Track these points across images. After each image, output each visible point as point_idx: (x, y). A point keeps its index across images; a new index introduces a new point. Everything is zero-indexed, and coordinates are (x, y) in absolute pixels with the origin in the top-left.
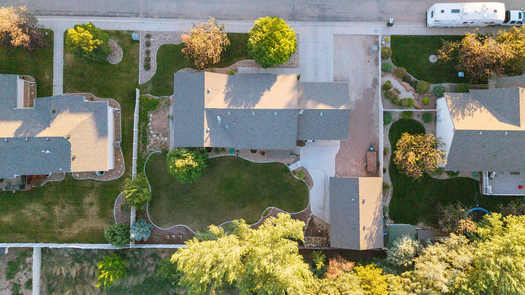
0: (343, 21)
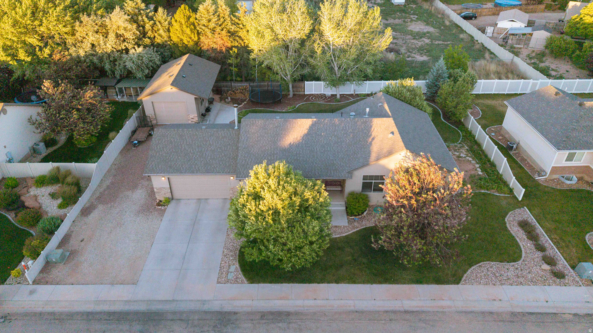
0: (100, 313)
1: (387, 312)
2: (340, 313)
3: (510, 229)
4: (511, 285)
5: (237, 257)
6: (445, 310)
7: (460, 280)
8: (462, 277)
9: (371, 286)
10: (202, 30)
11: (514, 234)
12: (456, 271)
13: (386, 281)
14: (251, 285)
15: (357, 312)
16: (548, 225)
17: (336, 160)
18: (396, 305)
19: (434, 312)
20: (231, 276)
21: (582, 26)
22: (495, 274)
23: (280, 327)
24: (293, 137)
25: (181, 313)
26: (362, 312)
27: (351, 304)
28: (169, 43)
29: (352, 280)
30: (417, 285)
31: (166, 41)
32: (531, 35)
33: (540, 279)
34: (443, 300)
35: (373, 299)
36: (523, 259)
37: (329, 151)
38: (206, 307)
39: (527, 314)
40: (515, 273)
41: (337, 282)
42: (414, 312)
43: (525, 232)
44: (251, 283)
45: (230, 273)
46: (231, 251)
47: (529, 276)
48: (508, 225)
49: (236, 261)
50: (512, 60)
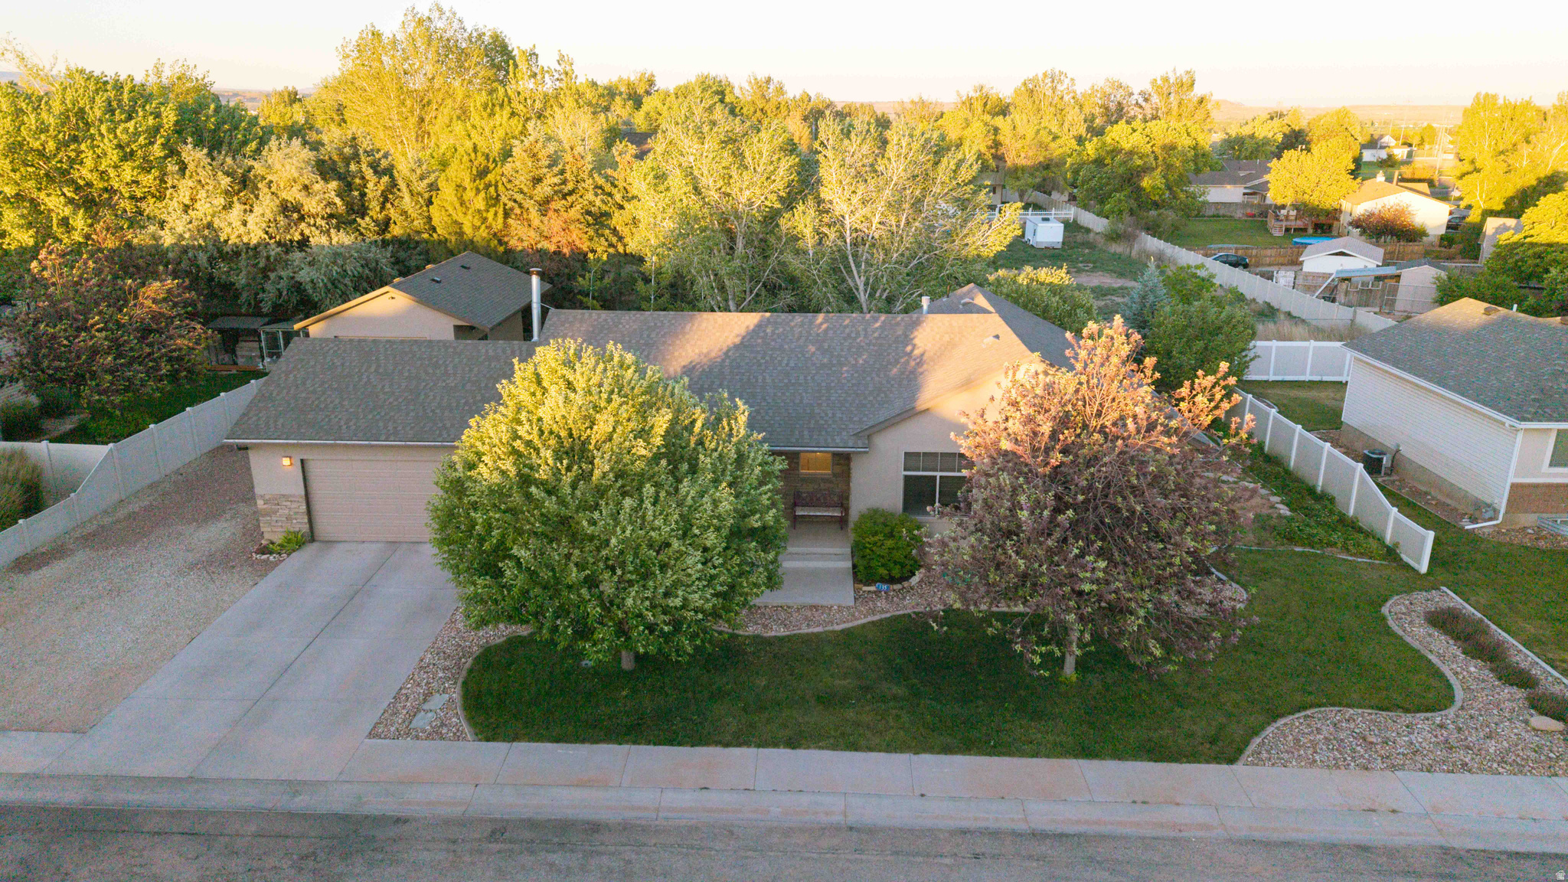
1: (964, 832)
2: (788, 832)
3: (1400, 632)
4: (1429, 771)
5: (464, 673)
6: (1185, 834)
7: (1240, 751)
8: (1247, 743)
9: (915, 758)
10: (516, 206)
11: (1416, 645)
12: (1222, 727)
13: (968, 747)
14: (484, 744)
15: (851, 829)
16: (1530, 628)
17: (819, 405)
18: (1004, 815)
19: (1143, 838)
20: (422, 721)
21: (1531, 252)
22: (1364, 739)
23: (552, 865)
24: (697, 351)
25: (202, 815)
26: (872, 831)
27: (833, 808)
28: (425, 236)
29: (849, 741)
30: (1081, 762)
31: (418, 233)
32: (1398, 277)
33: (1533, 755)
34: (1178, 804)
35: (918, 792)
36: (1458, 704)
37: (800, 385)
38: (301, 802)
39: (1504, 857)
40: (1436, 736)
41: (792, 743)
42: (1067, 836)
43: (1457, 638)
44: (488, 740)
45: (423, 713)
46: (448, 657)
47: (1492, 746)
48: (1391, 622)
49: (455, 683)
50: (1352, 321)
